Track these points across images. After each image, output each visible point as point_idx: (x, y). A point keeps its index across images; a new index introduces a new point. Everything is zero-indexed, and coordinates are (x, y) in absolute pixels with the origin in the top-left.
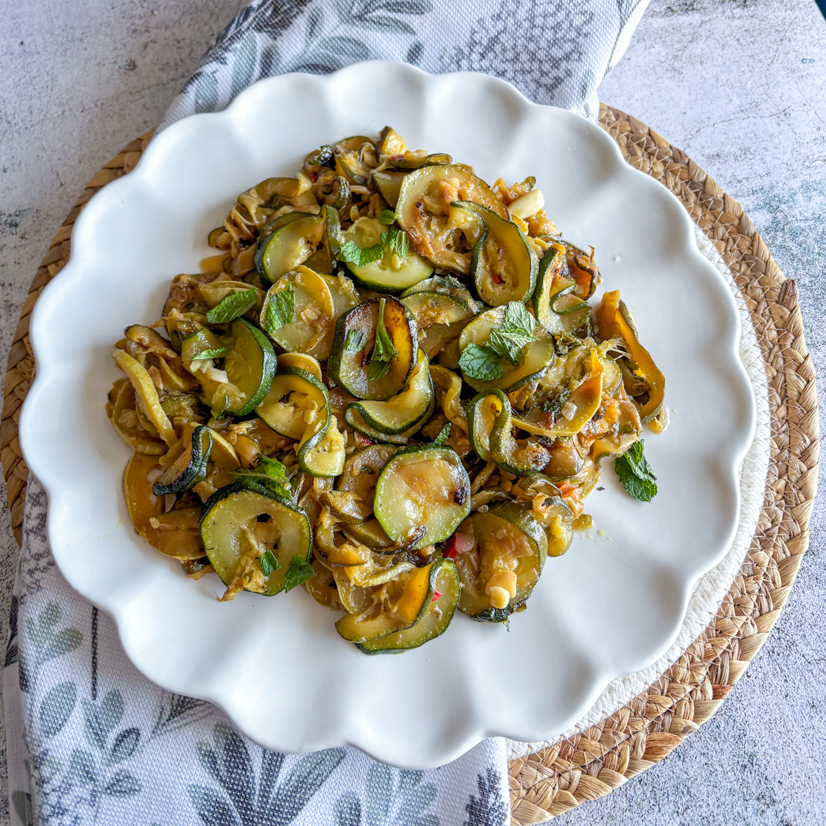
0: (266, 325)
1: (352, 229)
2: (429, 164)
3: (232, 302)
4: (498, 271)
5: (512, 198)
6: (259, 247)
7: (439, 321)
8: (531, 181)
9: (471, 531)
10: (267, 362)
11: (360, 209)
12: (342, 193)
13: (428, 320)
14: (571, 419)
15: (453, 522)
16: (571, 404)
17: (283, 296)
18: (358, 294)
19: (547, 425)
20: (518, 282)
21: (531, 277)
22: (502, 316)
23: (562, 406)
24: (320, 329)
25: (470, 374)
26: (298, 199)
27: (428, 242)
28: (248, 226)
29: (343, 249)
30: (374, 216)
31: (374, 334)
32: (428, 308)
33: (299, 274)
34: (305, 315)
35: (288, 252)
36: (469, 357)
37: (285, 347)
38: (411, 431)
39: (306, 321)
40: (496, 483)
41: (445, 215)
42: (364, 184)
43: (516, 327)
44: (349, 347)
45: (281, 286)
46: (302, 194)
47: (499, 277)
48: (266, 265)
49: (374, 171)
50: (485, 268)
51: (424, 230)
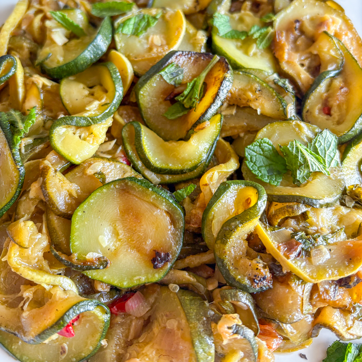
0: (119, 26)
4: (331, 104)
9: (152, 300)
15: (137, 278)
17: (148, 18)
22: (311, 136)
24: (155, 51)
25: (250, 165)
32: (251, 90)
34: (153, 38)
36: (257, 149)
37: (119, 47)
38: (167, 178)
39: (150, 42)
40: (205, 275)
41: (313, 40)
43: (318, 153)
47: (329, 108)
50: (322, 94)
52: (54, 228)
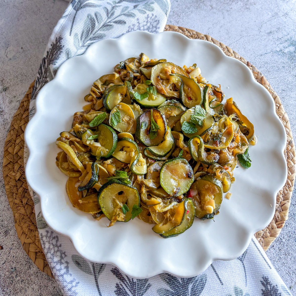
0: (112, 124)
1: (136, 88)
2: (159, 63)
3: (98, 119)
4: (189, 96)
5: (190, 71)
6: (104, 98)
7: (172, 115)
8: (195, 65)
9: (195, 188)
10: (114, 137)
11: (137, 81)
12: (131, 76)
13: (168, 115)
14: (225, 142)
15: (189, 185)
16: (223, 137)
17: (116, 114)
18: (142, 110)
19: (217, 145)
20: (197, 99)
21: (202, 96)
22: (194, 111)
23: (221, 138)
24: (131, 123)
25: (186, 132)
26: (115, 81)
27: (164, 89)
28: (99, 92)
29: (134, 95)
30: (143, 83)
31: (150, 122)
32: (168, 111)
33: (120, 106)
34: (125, 119)
35: (115, 99)
36: (184, 126)
37: (119, 131)
38: (168, 155)
39: (125, 121)
40: (201, 170)
41: (168, 79)
42: (138, 72)
43: (199, 114)
44: (142, 128)
45: (115, 110)
46: (116, 79)
47: (190, 98)
48: (108, 104)
49: (140, 68)
50: (185, 95)
51: (162, 85)
52: (159, 194)
